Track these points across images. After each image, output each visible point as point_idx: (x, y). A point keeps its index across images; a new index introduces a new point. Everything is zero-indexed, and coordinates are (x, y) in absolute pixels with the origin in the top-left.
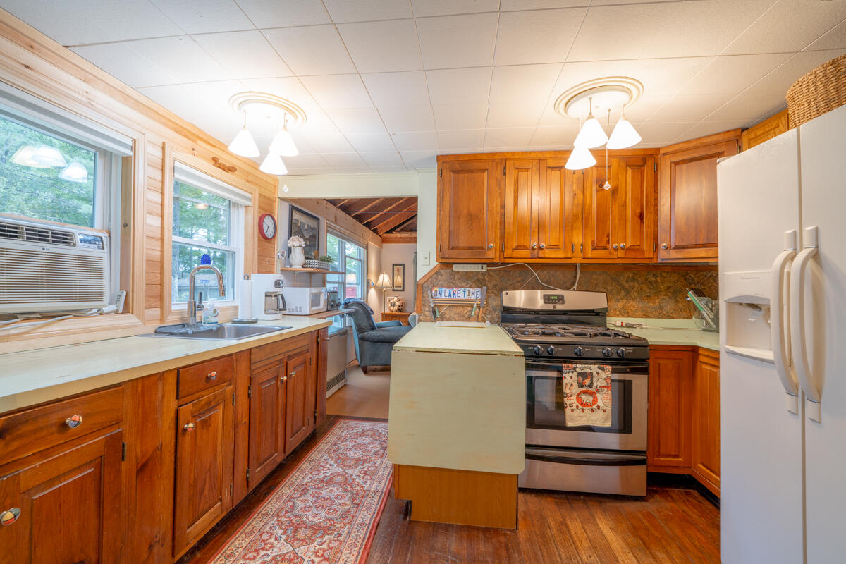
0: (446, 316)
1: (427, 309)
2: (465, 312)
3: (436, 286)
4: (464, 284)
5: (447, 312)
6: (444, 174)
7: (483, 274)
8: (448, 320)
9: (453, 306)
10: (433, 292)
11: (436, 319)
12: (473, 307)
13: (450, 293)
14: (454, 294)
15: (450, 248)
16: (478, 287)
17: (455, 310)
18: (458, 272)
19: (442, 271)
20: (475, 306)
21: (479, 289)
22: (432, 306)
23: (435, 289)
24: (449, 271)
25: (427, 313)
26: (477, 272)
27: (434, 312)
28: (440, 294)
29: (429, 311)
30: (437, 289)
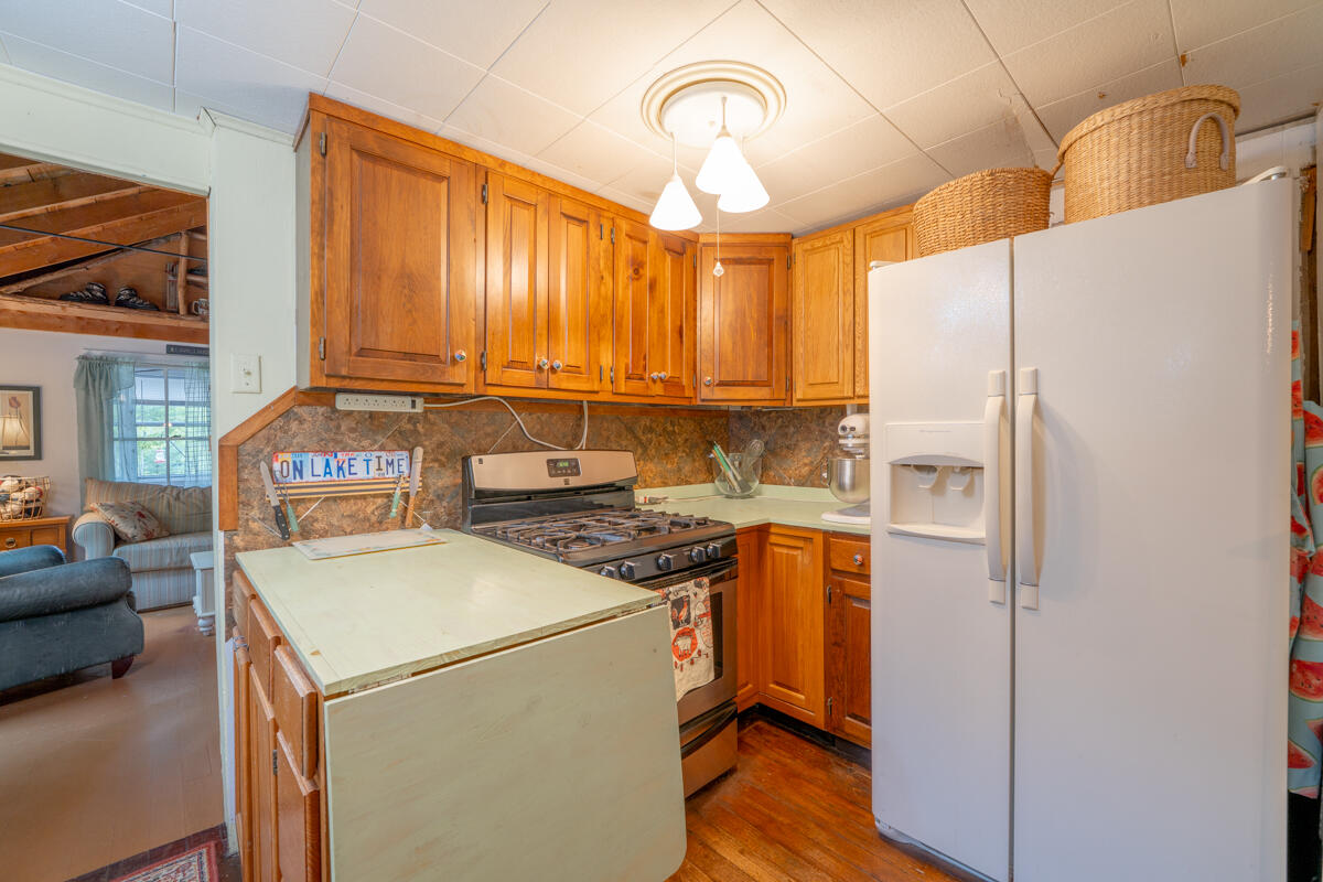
0: (317, 526)
1: (255, 513)
2: (369, 510)
3: (282, 451)
4: (366, 443)
5: (319, 516)
6: (334, 150)
7: (412, 418)
8: (324, 534)
9: (335, 499)
10: (277, 466)
11: (286, 537)
12: (389, 496)
13: (328, 465)
14: (340, 468)
15: (354, 350)
16: (402, 448)
17: (345, 508)
18: (349, 414)
19: (303, 411)
20: (398, 492)
21: (405, 454)
22: (275, 502)
23: (282, 457)
24: (321, 410)
25: (254, 526)
26: (399, 415)
27: (281, 519)
28: (299, 470)
29: (263, 520)
30: (289, 457)
